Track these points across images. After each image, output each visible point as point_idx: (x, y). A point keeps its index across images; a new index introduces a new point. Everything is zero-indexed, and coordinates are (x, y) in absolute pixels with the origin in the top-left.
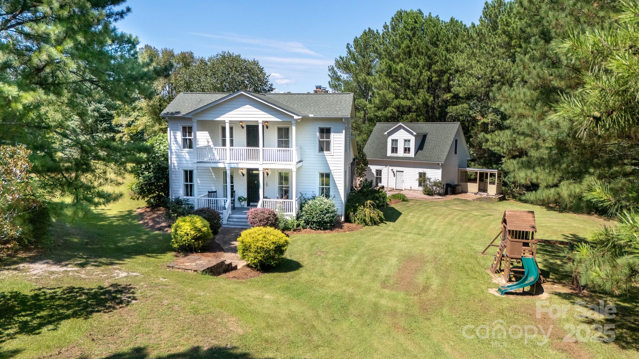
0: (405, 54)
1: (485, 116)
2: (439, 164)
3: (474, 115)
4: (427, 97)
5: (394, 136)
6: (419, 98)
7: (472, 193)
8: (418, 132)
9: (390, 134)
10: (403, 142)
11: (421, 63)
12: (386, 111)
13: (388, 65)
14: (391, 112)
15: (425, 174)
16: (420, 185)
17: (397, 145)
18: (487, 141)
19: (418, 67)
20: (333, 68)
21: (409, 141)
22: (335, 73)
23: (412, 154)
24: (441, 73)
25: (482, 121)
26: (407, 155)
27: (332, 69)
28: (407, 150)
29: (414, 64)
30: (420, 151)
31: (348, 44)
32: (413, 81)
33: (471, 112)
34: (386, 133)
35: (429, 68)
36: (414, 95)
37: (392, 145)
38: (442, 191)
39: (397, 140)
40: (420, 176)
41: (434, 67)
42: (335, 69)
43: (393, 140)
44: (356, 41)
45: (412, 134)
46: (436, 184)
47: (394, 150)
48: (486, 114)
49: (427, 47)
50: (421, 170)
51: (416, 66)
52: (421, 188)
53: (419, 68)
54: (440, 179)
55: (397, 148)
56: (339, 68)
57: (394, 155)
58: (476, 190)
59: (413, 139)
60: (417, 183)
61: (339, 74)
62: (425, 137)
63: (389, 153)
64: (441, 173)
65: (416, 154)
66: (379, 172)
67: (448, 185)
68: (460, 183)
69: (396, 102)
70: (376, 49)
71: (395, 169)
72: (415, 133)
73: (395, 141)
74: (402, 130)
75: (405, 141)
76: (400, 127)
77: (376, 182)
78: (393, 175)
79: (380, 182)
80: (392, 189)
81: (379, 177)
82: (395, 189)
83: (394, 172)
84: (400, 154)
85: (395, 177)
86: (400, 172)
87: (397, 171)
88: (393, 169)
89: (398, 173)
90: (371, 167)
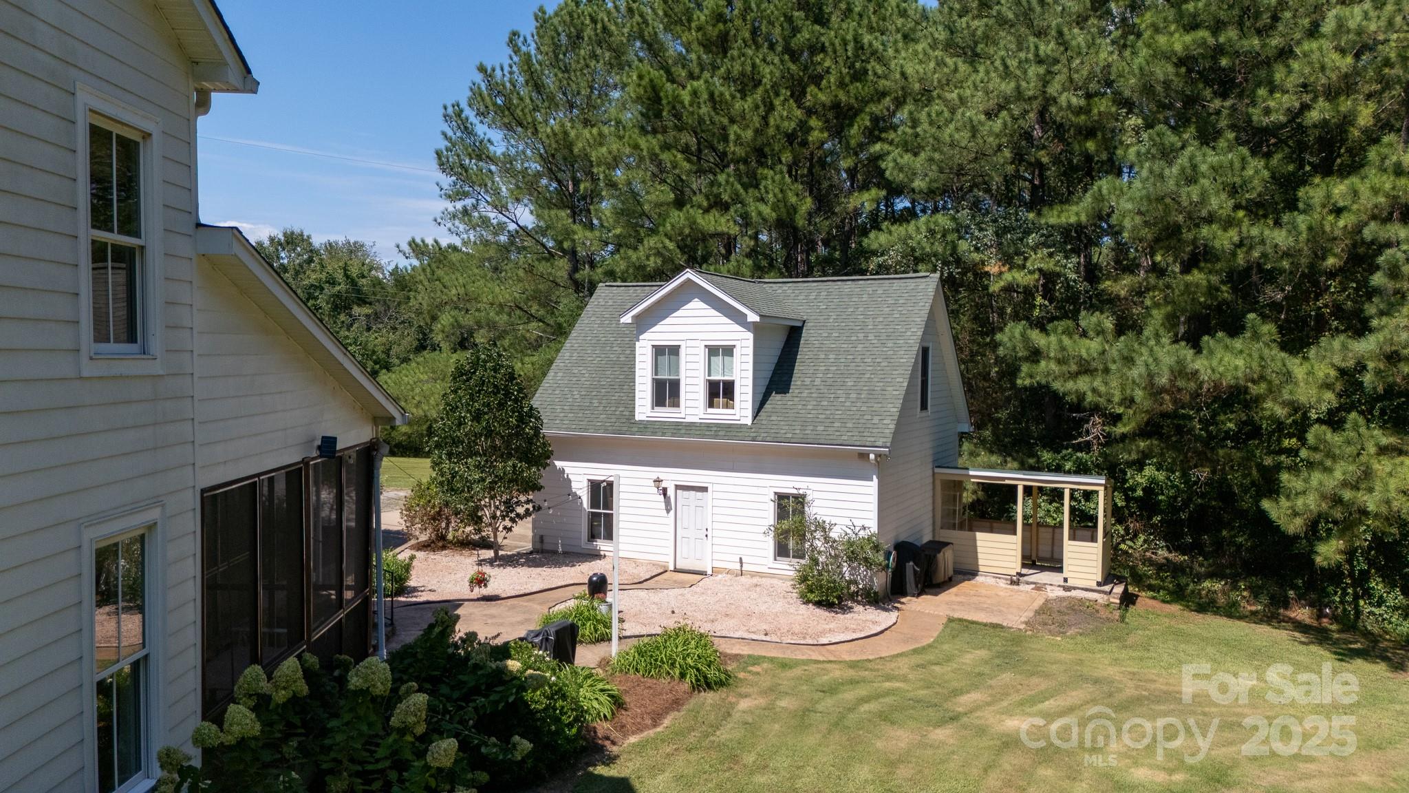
0: (707, 45)
1: (1018, 260)
2: (864, 456)
3: (976, 257)
4: (793, 200)
5: (661, 333)
6: (762, 200)
7: (997, 576)
8: (765, 312)
9: (645, 321)
10: (702, 354)
11: (769, 73)
12: (642, 252)
13: (645, 82)
14: (658, 254)
15: (800, 500)
16: (782, 551)
17: (675, 368)
18: (1035, 355)
19: (758, 83)
20: (459, 114)
21: (728, 351)
22: (467, 129)
23: (742, 410)
24: (840, 117)
25: (1008, 277)
26: (720, 415)
27: (456, 116)
28: (720, 392)
29: (743, 74)
30: (776, 398)
31: (515, 34)
32: (741, 136)
33: (963, 246)
34: (627, 319)
35: (798, 95)
36: (746, 187)
37: (656, 370)
38: (879, 581)
39: (674, 350)
40: (782, 513)
41: (818, 96)
42: (469, 113)
43: (659, 351)
44: (542, 20)
45: (738, 318)
46: (854, 551)
47: (666, 392)
48: (1018, 253)
49: (789, 19)
50: (789, 484)
51: (747, 83)
52: (788, 568)
53: (760, 90)
54: (874, 529)
55: (675, 386)
56: (481, 114)
57: (665, 414)
58: (1013, 563)
59: (744, 342)
60: (769, 545)
61: (481, 129)
62: (794, 334)
63: (644, 409)
64: (874, 499)
65: (759, 407)
66: (602, 493)
67: (904, 550)
68: (946, 535)
69: (677, 218)
70: (604, 28)
71: (672, 476)
72: (753, 317)
73: (667, 353)
74: (696, 304)
75: (713, 351)
76: (689, 292)
77: (593, 536)
78: (663, 505)
79: (609, 536)
80: (661, 566)
81: (605, 514)
82: (672, 568)
83: (668, 493)
84: (689, 411)
85: (672, 512)
86: (693, 493)
87: (678, 487)
88: (661, 478)
89: (686, 493)
90: (567, 471)
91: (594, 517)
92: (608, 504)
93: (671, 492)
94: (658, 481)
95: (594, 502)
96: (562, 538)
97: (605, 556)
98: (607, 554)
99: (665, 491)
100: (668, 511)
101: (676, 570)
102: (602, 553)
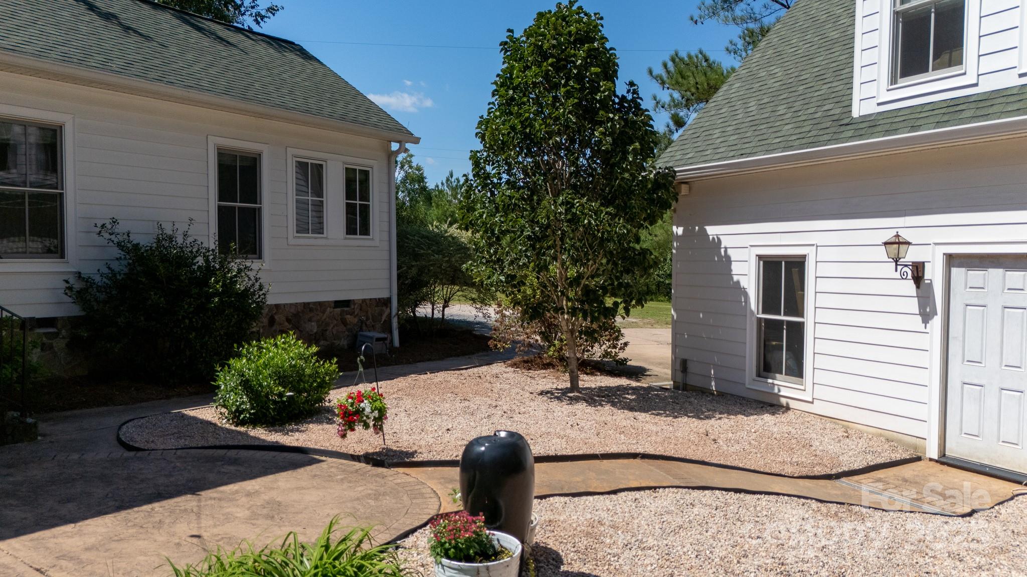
47: (929, 37)
77: (767, 368)
78: (913, 305)
79: (797, 370)
80: (907, 446)
81: (788, 322)
82: (933, 452)
83: (927, 275)
84: (988, 64)
85: (937, 322)
86: (995, 273)
87: (952, 260)
88: (905, 235)
89: (976, 276)
90: (725, 242)
91: (769, 331)
92: (796, 306)
93: (934, 274)
94: (897, 243)
95: (769, 302)
96: (716, 366)
97: (788, 408)
98: (793, 404)
99: (918, 272)
100: (926, 316)
101: (944, 460)
102: (783, 401)
